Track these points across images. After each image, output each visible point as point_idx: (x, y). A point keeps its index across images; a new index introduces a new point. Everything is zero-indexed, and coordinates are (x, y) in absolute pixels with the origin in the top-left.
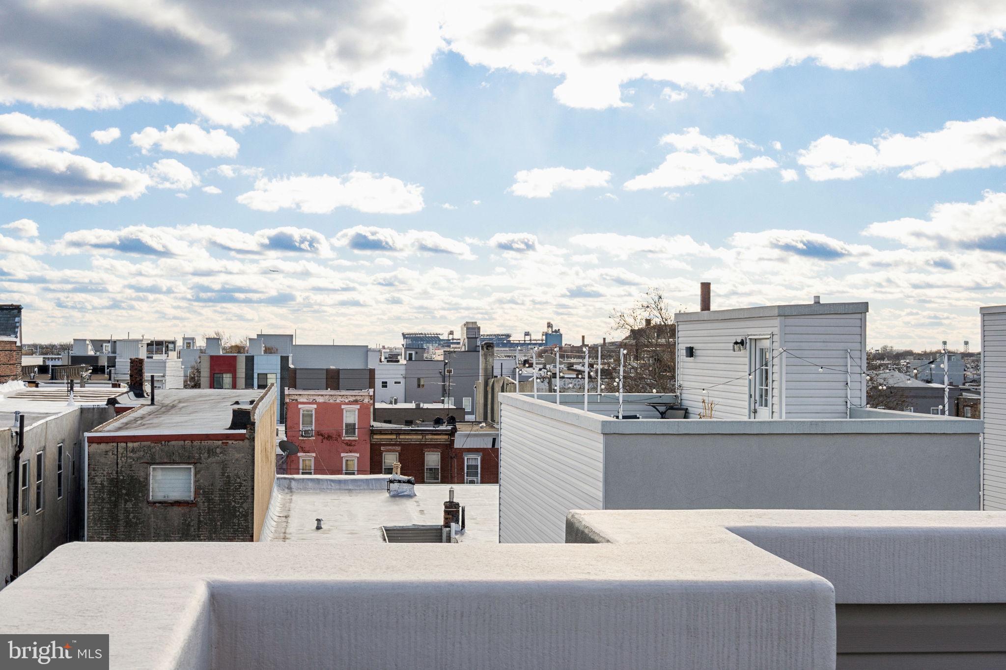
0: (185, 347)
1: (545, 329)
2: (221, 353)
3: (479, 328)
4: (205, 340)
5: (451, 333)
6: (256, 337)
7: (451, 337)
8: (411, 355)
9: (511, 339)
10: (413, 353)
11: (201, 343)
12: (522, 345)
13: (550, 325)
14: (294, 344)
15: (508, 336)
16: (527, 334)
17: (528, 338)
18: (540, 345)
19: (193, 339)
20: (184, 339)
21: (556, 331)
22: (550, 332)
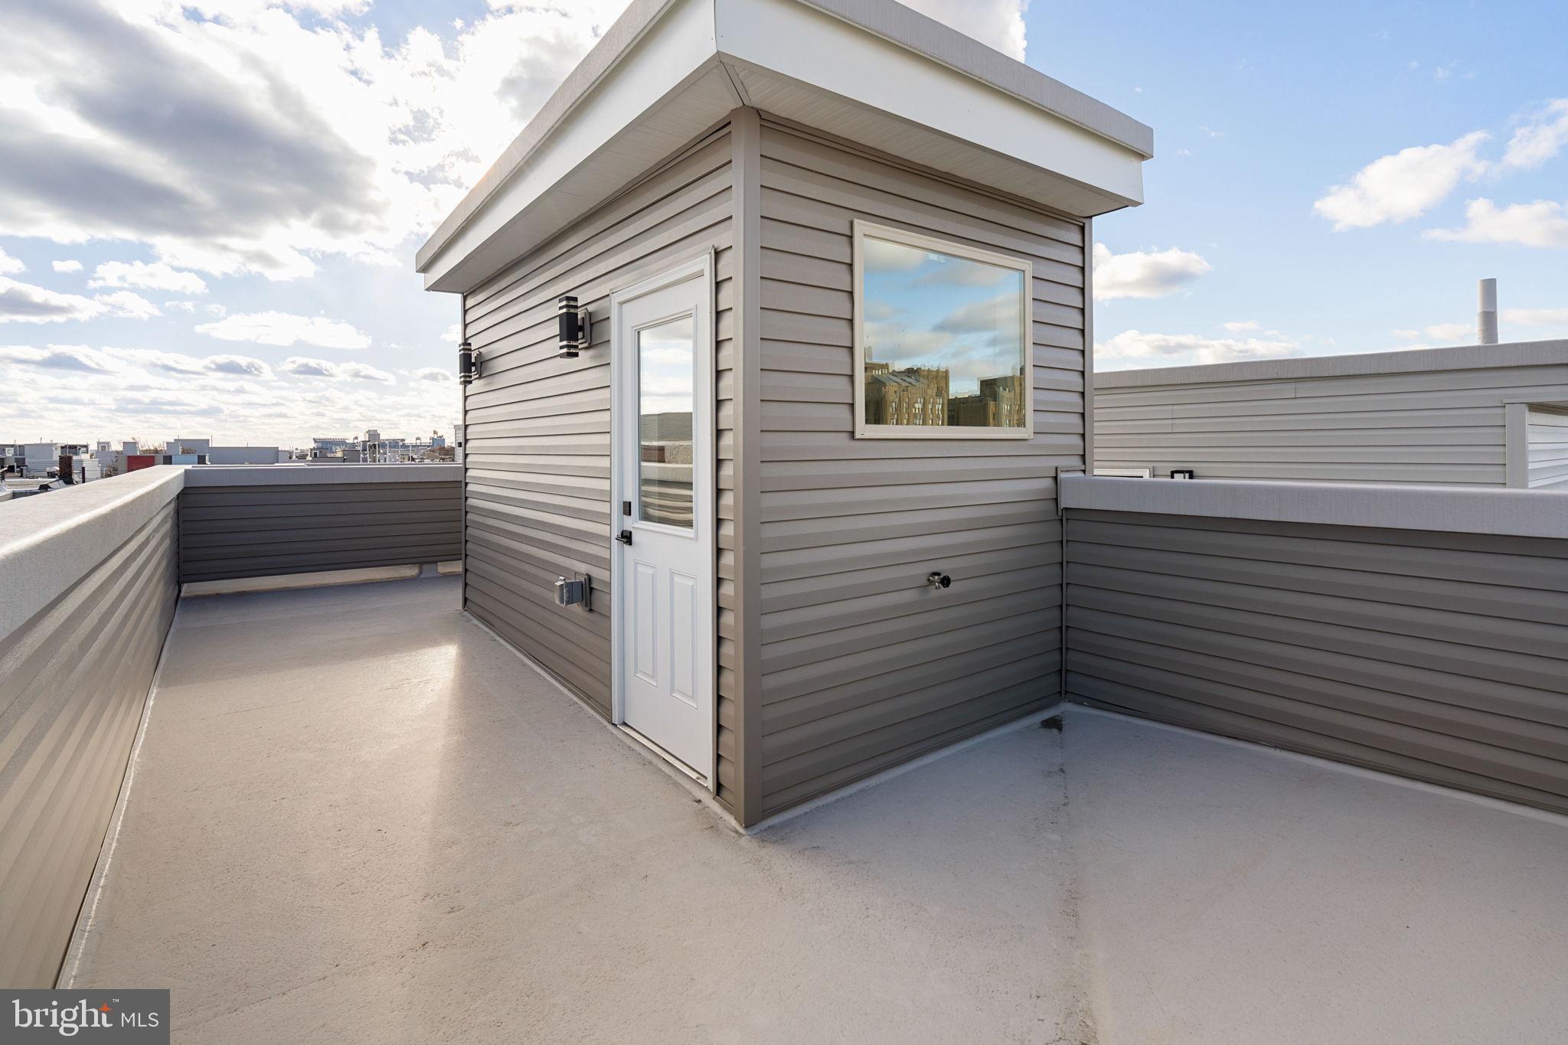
0: (100, 449)
1: (432, 435)
2: (139, 454)
3: (379, 435)
4: (122, 444)
5: (356, 438)
6: (173, 441)
7: (356, 441)
8: (316, 454)
9: (405, 442)
10: (318, 452)
11: (117, 447)
12: (413, 446)
13: (435, 432)
14: (210, 446)
15: (403, 440)
16: (418, 439)
17: (418, 441)
18: (428, 446)
19: (108, 443)
20: (99, 443)
21: (440, 437)
22: (436, 437)
